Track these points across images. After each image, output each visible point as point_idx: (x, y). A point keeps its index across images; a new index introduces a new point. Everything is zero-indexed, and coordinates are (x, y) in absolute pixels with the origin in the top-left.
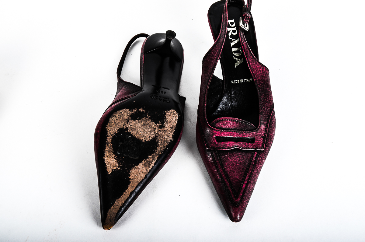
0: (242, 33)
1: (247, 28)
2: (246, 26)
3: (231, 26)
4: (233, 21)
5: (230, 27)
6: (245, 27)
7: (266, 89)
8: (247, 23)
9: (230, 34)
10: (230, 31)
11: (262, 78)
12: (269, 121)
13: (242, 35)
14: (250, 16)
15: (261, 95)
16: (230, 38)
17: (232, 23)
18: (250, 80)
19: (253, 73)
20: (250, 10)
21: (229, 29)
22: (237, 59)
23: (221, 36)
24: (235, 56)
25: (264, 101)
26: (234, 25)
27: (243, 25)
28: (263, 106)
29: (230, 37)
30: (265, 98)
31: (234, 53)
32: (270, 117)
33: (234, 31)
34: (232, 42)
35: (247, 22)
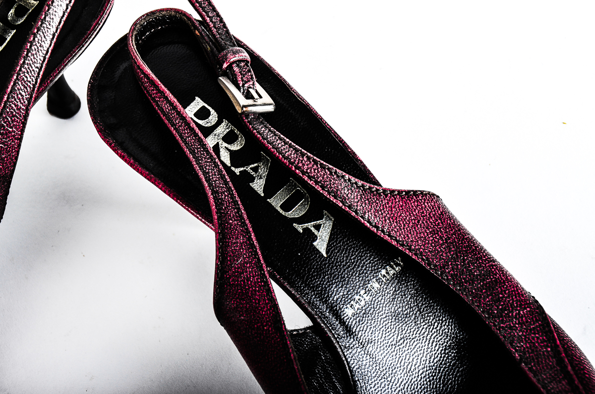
0: (266, 127)
1: (264, 103)
2: (261, 97)
3: (209, 125)
4: (198, 104)
5: (207, 131)
6: (260, 101)
7: (478, 267)
8: (253, 84)
9: (225, 157)
10: (216, 148)
11: (441, 238)
12: (569, 368)
13: (271, 137)
14: (246, 54)
15: (475, 296)
16: (237, 171)
17: (202, 114)
18: (397, 265)
19: (398, 241)
20: (227, 32)
21: (210, 141)
22: (310, 225)
23: (217, 192)
24: (300, 221)
25: (503, 310)
26: (214, 117)
27: (250, 102)
28: (511, 328)
29: (233, 168)
30: (499, 300)
31: (287, 210)
32: (559, 353)
33: (229, 138)
34: (252, 179)
35: (252, 78)
